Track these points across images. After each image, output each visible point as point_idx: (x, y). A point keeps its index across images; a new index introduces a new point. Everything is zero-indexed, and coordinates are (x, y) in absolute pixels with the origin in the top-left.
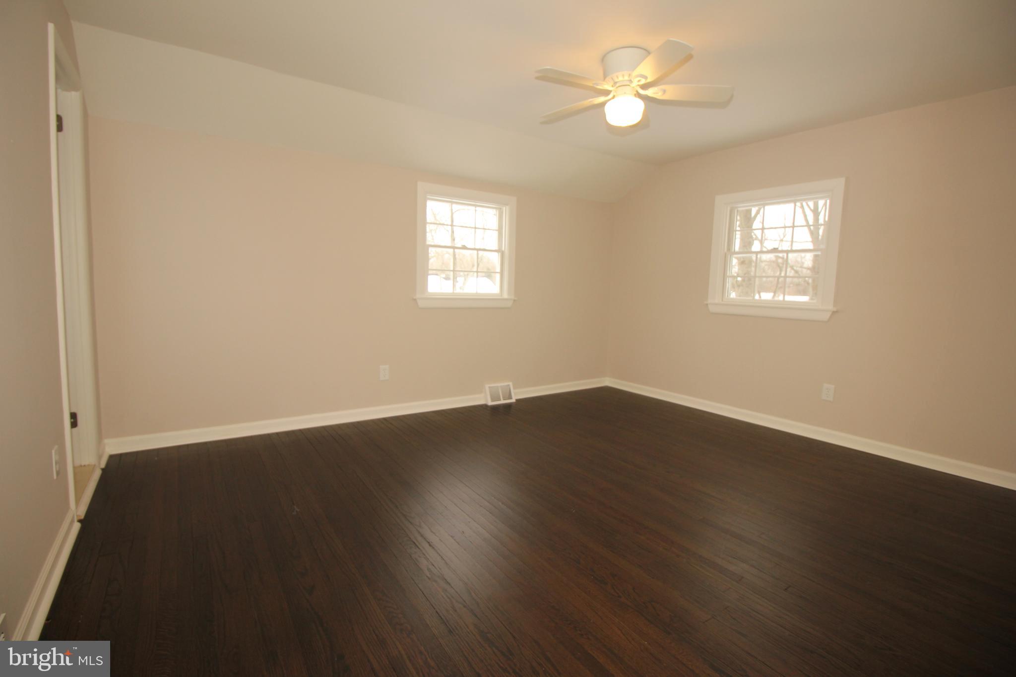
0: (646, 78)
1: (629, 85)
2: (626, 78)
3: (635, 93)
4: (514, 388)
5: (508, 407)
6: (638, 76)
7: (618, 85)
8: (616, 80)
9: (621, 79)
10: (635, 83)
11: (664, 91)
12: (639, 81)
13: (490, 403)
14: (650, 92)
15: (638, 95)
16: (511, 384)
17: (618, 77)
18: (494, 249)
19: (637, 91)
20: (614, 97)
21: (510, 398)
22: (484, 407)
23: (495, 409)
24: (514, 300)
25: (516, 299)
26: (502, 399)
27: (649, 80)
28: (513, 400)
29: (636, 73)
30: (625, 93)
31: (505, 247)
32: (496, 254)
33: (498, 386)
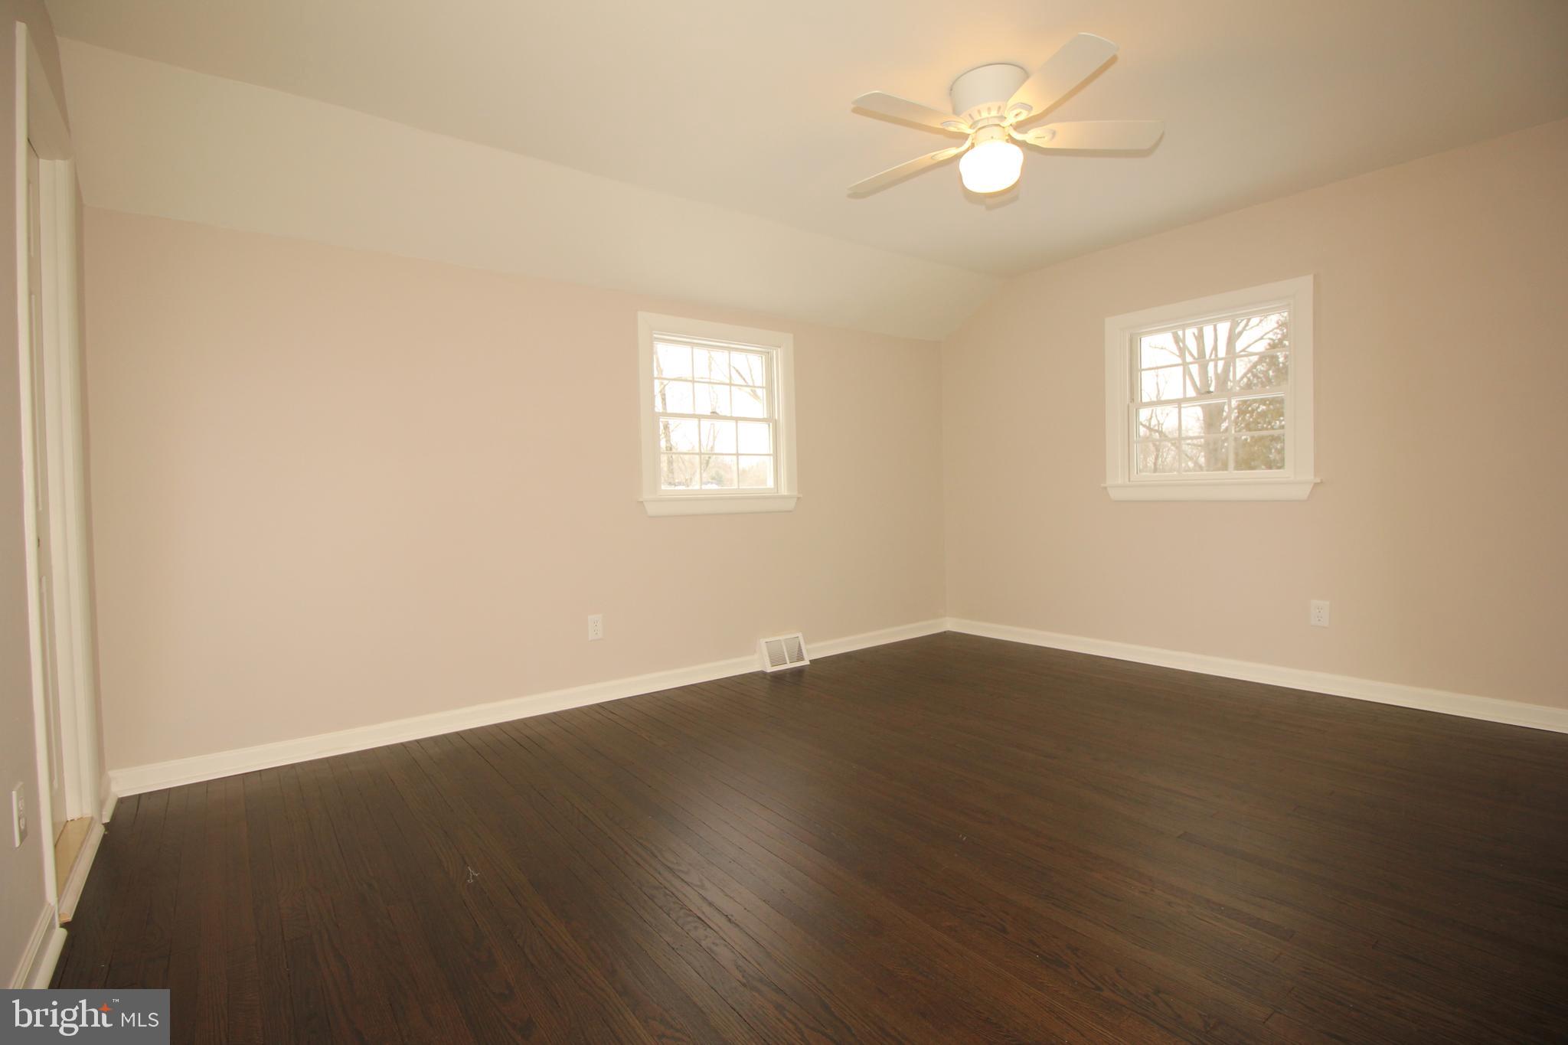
0: (1029, 108)
1: (999, 125)
2: (994, 113)
3: (1007, 138)
4: (806, 643)
5: (798, 673)
6: (1016, 106)
7: (979, 126)
8: (977, 117)
9: (985, 115)
10: (1011, 119)
11: (1054, 133)
12: (1017, 115)
13: (770, 669)
14: (1031, 137)
15: (1012, 140)
16: (800, 635)
17: (979, 112)
18: (761, 417)
19: (1009, 135)
20: (973, 146)
21: (801, 658)
22: (761, 675)
23: (778, 678)
24: (798, 498)
25: (801, 496)
26: (788, 661)
27: (1034, 113)
28: (806, 662)
29: (1012, 101)
30: (992, 137)
31: (780, 414)
32: (765, 426)
33: (779, 640)
